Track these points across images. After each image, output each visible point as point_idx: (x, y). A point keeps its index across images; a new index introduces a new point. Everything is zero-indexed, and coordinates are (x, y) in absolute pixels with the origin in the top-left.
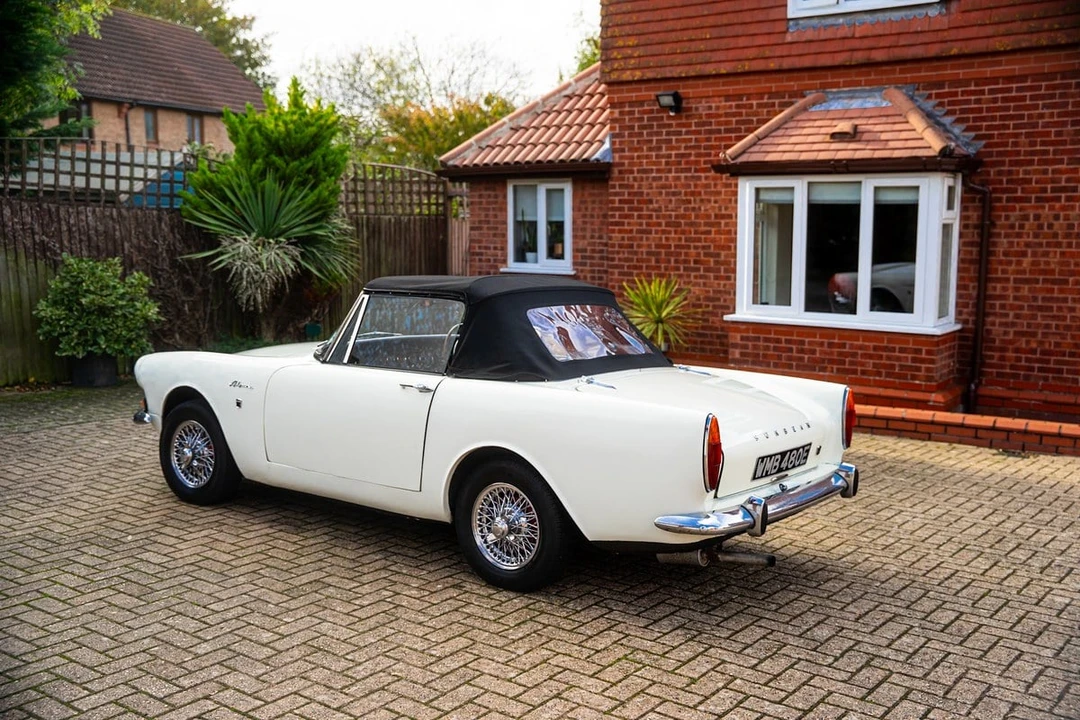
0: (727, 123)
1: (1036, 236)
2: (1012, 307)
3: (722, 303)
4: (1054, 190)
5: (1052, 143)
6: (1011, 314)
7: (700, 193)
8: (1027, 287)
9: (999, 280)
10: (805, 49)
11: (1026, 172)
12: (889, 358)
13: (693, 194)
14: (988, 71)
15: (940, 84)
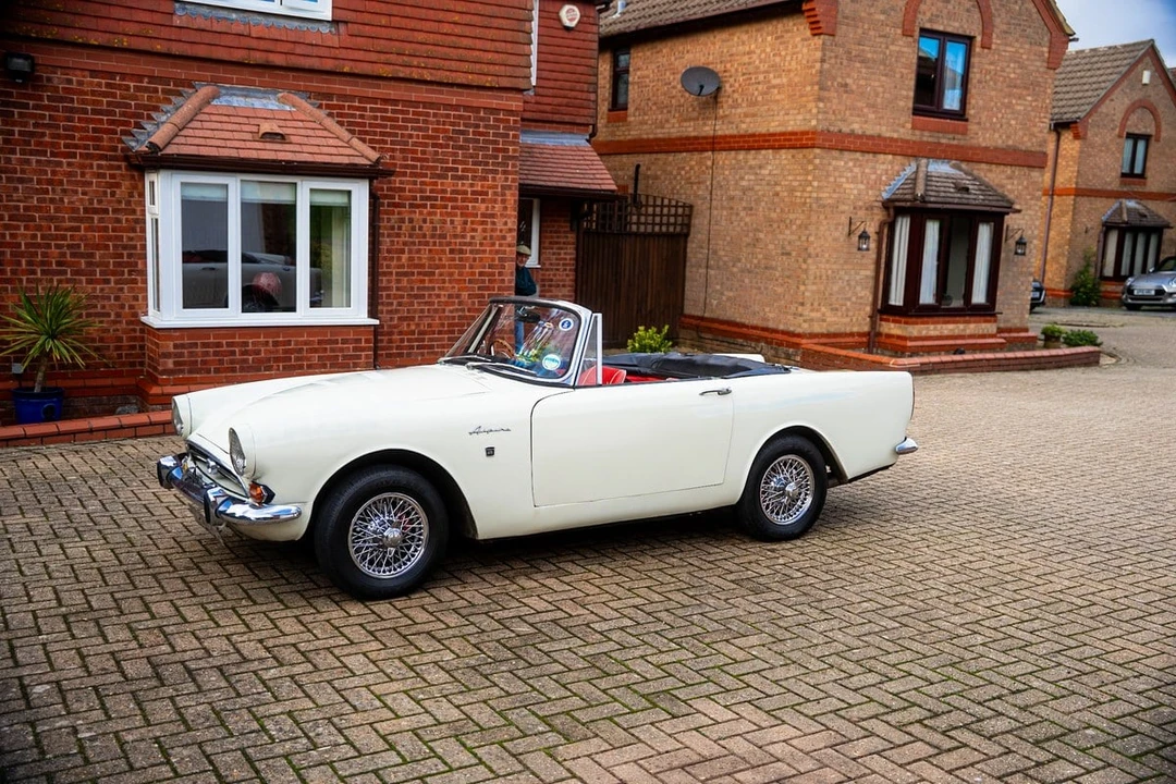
0: (94, 102)
1: (411, 236)
2: (396, 297)
3: (99, 310)
4: (422, 198)
5: (418, 160)
6: (395, 302)
7: (61, 183)
8: (406, 279)
9: (385, 274)
10: (196, 37)
11: (401, 182)
12: (332, 350)
13: (50, 182)
14: (370, 92)
15: (329, 96)
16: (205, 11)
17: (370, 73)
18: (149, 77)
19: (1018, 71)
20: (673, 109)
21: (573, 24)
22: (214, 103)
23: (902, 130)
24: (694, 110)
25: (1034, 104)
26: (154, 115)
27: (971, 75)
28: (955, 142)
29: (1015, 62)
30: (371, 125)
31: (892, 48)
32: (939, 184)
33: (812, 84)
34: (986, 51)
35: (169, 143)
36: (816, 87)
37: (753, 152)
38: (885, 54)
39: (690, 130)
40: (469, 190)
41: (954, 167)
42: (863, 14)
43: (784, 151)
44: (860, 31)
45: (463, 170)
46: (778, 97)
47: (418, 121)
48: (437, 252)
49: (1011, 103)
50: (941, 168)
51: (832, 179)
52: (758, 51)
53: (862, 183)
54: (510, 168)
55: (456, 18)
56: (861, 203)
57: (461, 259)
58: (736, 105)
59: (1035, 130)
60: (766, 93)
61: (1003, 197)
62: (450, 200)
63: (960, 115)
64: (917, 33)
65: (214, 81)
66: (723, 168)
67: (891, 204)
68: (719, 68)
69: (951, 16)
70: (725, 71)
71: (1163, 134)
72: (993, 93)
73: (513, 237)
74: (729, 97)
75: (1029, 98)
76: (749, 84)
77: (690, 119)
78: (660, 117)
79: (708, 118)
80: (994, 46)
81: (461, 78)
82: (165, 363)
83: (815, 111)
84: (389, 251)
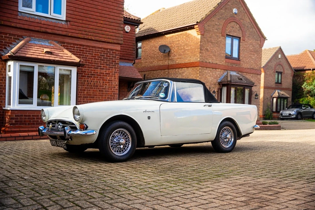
9: (80, 97)
14: (76, 42)
15: (64, 43)
16: (28, 15)
17: (76, 36)
18: (9, 34)
19: (253, 47)
20: (155, 58)
21: (128, 31)
22: (30, 42)
23: (223, 62)
24: (162, 58)
25: (257, 57)
26: (10, 45)
27: (240, 48)
28: (237, 66)
29: (252, 45)
30: (76, 52)
31: (219, 39)
32: (234, 78)
33: (198, 49)
34: (244, 41)
35: (17, 53)
36: (199, 49)
37: (181, 69)
38: (217, 41)
39: (161, 63)
40: (105, 73)
41: (237, 73)
42: (211, 30)
43: (190, 68)
44: (210, 34)
45: (103, 67)
46: (187, 53)
47: (90, 52)
48: (95, 91)
49: (251, 56)
50: (234, 73)
51: (204, 76)
52: (181, 40)
53: (213, 77)
54: (116, 67)
55: (102, 22)
56: (212, 83)
57: (102, 93)
58: (175, 56)
59: (258, 64)
60: (184, 52)
61: (251, 82)
62: (99, 75)
63: (238, 59)
64: (226, 36)
65: (30, 36)
66: (171, 74)
67: (221, 83)
68: (169, 45)
69: (234, 31)
70: (171, 46)
71: (285, 72)
72: (246, 53)
73: (117, 87)
74: (173, 53)
75: (256, 55)
76: (179, 50)
77: (161, 61)
78: (151, 60)
79: (166, 60)
80: (246, 40)
81: (103, 40)
82: (12, 121)
83: (199, 56)
84: (81, 90)
